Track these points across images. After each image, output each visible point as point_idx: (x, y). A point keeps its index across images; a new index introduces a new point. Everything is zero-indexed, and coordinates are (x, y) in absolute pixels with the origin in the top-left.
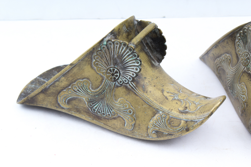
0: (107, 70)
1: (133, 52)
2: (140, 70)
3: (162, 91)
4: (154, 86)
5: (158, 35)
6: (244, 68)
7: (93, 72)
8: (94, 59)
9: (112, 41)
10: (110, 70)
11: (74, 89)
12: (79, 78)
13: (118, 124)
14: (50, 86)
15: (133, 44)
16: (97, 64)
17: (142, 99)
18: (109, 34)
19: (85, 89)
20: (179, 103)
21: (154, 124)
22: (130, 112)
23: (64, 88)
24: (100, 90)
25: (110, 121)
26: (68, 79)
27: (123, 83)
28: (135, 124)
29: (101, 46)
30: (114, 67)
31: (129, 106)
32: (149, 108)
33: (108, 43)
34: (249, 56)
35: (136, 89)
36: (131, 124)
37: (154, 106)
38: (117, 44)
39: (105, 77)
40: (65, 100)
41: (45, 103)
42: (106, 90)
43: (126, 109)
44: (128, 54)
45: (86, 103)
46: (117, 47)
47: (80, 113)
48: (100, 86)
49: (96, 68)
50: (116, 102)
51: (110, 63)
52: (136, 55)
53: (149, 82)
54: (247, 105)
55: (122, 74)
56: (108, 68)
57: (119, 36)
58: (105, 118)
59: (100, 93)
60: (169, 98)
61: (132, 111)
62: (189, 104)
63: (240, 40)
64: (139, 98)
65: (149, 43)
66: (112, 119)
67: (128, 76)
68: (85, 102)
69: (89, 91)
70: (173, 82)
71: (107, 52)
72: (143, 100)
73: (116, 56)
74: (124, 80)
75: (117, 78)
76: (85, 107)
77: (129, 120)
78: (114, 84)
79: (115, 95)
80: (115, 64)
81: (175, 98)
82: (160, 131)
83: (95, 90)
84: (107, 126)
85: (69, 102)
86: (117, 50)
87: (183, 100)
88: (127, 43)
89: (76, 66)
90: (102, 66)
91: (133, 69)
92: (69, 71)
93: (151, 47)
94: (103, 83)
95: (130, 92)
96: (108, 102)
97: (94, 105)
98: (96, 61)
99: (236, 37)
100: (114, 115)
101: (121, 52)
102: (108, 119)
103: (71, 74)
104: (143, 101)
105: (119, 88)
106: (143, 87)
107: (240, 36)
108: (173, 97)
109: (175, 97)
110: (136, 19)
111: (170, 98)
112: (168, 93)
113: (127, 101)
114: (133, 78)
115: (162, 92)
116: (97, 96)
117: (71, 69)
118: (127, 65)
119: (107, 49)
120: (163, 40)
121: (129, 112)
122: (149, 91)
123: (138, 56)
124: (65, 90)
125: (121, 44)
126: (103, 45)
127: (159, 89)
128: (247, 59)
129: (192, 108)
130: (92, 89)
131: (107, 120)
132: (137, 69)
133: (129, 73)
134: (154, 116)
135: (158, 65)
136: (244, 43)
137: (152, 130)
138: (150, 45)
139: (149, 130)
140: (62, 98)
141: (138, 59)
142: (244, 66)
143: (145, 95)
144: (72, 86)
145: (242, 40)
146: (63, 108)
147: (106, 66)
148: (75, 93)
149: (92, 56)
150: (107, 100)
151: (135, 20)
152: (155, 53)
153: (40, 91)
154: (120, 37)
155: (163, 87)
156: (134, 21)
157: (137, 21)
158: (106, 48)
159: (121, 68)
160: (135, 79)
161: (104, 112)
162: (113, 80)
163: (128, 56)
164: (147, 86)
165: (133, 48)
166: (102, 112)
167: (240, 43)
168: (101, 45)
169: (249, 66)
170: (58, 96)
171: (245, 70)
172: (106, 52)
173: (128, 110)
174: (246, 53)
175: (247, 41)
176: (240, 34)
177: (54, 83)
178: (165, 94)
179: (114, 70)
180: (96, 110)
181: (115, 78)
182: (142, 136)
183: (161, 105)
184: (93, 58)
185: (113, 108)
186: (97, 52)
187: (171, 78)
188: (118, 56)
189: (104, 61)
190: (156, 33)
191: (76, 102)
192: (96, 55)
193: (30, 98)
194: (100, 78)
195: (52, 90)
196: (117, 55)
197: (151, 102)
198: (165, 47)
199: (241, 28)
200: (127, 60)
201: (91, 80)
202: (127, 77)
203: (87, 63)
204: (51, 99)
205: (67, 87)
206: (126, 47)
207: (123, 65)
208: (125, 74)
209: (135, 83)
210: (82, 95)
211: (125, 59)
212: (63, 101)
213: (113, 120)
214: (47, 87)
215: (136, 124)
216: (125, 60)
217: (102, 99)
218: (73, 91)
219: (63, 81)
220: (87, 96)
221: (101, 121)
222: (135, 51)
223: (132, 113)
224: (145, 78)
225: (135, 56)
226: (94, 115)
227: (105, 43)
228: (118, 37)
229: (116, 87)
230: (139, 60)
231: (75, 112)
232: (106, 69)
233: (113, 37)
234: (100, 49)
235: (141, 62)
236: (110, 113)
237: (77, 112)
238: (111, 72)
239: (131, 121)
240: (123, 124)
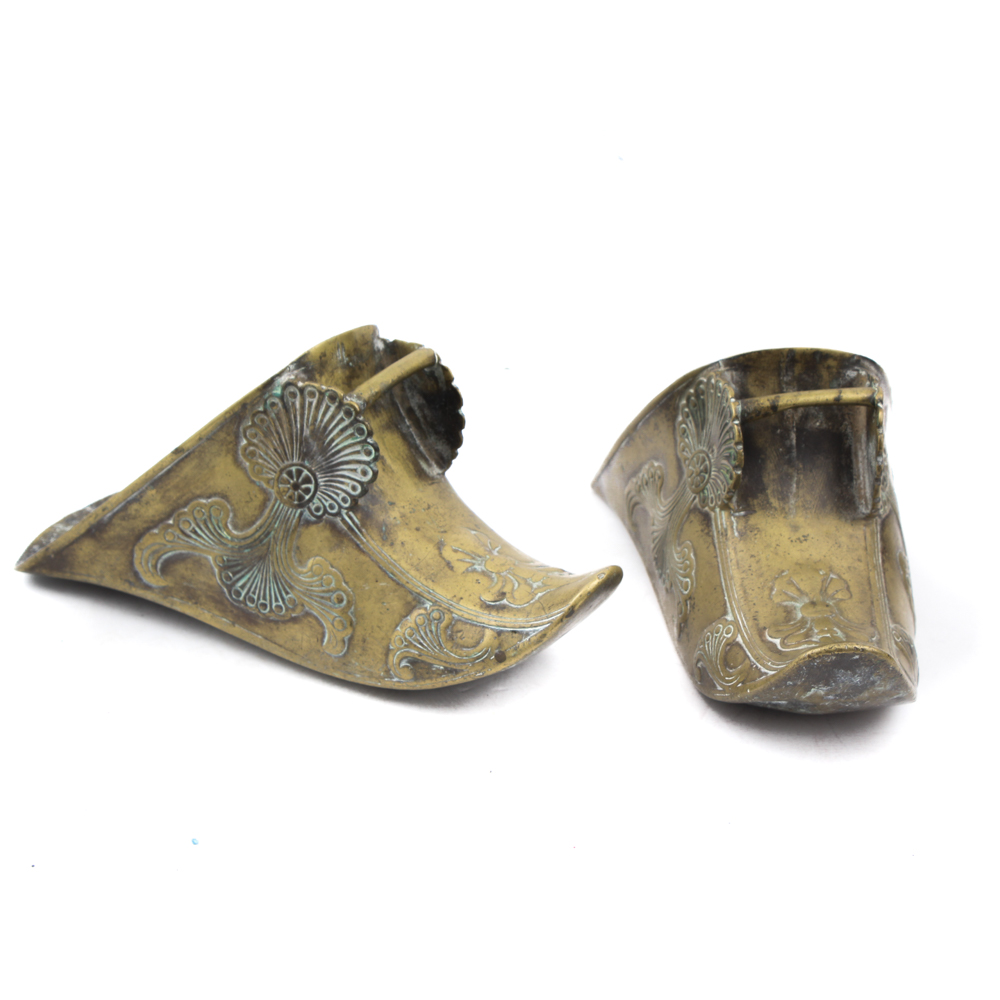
0: (281, 471)
1: (356, 421)
2: (375, 474)
3: (440, 546)
4: (417, 529)
5: (440, 385)
6: (694, 498)
7: (239, 475)
8: (245, 437)
9: (296, 386)
10: (290, 474)
11: (181, 526)
12: (198, 492)
13: (305, 637)
14: (114, 515)
15: (359, 397)
16: (253, 454)
17: (377, 563)
18: (292, 367)
19: (215, 529)
20: (484, 581)
21: (405, 639)
22: (340, 601)
23: (155, 524)
24: (257, 531)
25: (282, 627)
26: (167, 494)
27: (323, 514)
28: (351, 639)
29: (266, 401)
30: (301, 465)
31: (337, 581)
32: (395, 591)
33: (287, 392)
34: (707, 462)
35: (361, 532)
36: (340, 636)
37: (410, 586)
38: (312, 394)
39: (273, 492)
40: (154, 562)
41: (97, 568)
42: (273, 533)
43: (328, 591)
44: (340, 427)
45: (216, 570)
46: (311, 404)
47: (196, 603)
48: (257, 519)
49: (248, 464)
50: (300, 569)
51: (288, 452)
52: (363, 429)
53: (403, 516)
54: (693, 607)
55: (325, 485)
56: (282, 466)
57: (321, 374)
58: (267, 620)
59: (255, 540)
60: (456, 565)
61: (345, 597)
62: (514, 586)
63: (688, 417)
64: (368, 559)
65: (416, 408)
66: (289, 621)
67: (339, 492)
68: (212, 568)
69: (225, 534)
70: (476, 524)
71: (284, 419)
72: (380, 568)
73: (307, 432)
74: (327, 504)
75: (307, 497)
76: (211, 583)
77: (335, 623)
78: (297, 515)
79: (298, 548)
80: (305, 455)
81: (476, 567)
82: (424, 658)
83: (242, 530)
84: (274, 645)
85: (167, 567)
86: (312, 414)
87: (498, 573)
88: (340, 393)
89: (192, 456)
90: (265, 460)
91: (355, 470)
92: (169, 472)
93: (422, 420)
94: (267, 511)
95: (342, 542)
96: (277, 569)
97: (238, 576)
98: (250, 444)
99: (678, 407)
100: (293, 610)
101: (322, 421)
102: (276, 622)
103: (175, 480)
104: (379, 570)
105: (313, 529)
106: (382, 530)
107: (687, 405)
108: (468, 565)
109: (474, 564)
110: (382, 336)
111: (460, 567)
112: (456, 551)
113: (332, 567)
114: (355, 500)
115: (439, 549)
116: (246, 551)
117: (177, 465)
118: (339, 459)
119: (283, 411)
120: (454, 399)
121: (336, 601)
122: (398, 542)
123: (370, 434)
124: (156, 531)
125: (324, 397)
126: (272, 396)
127: (430, 540)
128: (701, 472)
129: (519, 596)
130: (236, 527)
131: (272, 625)
132: (364, 473)
133: (342, 483)
134: (407, 616)
135: (439, 474)
136: (697, 426)
137: (401, 656)
138: (418, 413)
139: (391, 657)
140: (146, 554)
141: (369, 440)
142: (694, 492)
143: (387, 551)
144: (179, 516)
145: (693, 417)
146: (147, 587)
147: (280, 462)
148: (186, 539)
149: (238, 428)
150: (275, 561)
151: (379, 338)
152: (432, 439)
153: (83, 531)
154: (324, 379)
155: (445, 535)
156: (373, 339)
157: (384, 341)
158: (280, 405)
159: (321, 469)
160: (361, 502)
161: (265, 598)
162: (296, 502)
163: (343, 430)
164: (396, 528)
165: (357, 407)
166: (259, 598)
167: (687, 424)
168: (267, 395)
169: (706, 491)
170: (136, 548)
171: (695, 506)
172: (279, 419)
173: (335, 595)
174: (701, 455)
175: (704, 419)
176: (688, 400)
177: (124, 508)
178: (448, 553)
179: (299, 472)
180: (243, 594)
181: (301, 498)
182: (371, 676)
183: (430, 584)
184: (242, 435)
185: (291, 587)
186: (254, 415)
187: (472, 515)
188: (312, 432)
189: (273, 444)
190: (436, 379)
191: (186, 569)
192: (251, 426)
193: (54, 552)
194: (259, 496)
195: (118, 529)
196: (312, 427)
197: (401, 572)
198: (460, 422)
199: (691, 379)
200: (337, 445)
201: (234, 502)
202: (338, 495)
203: (224, 448)
204: (114, 556)
205: (162, 521)
206: (337, 404)
207: (326, 459)
208: (331, 486)
209: (359, 515)
210: (204, 545)
211: (333, 440)
212: (150, 565)
213: (290, 624)
214: (106, 519)
215: (356, 638)
216: (333, 444)
217: (262, 558)
218: (178, 532)
219: (152, 503)
220: (218, 550)
221: (256, 629)
222: (361, 418)
223: (345, 602)
224: (392, 504)
225: (361, 431)
226: (238, 608)
227: (278, 391)
228: (317, 376)
229: (303, 525)
230: (372, 445)
231: (182, 598)
232: (278, 469)
233: (303, 376)
234: (261, 409)
235: (377, 450)
236: (281, 603)
237: (190, 598)
238: (292, 478)
239: (340, 628)
240: (320, 637)
